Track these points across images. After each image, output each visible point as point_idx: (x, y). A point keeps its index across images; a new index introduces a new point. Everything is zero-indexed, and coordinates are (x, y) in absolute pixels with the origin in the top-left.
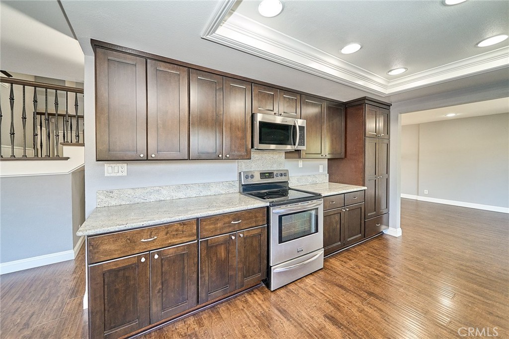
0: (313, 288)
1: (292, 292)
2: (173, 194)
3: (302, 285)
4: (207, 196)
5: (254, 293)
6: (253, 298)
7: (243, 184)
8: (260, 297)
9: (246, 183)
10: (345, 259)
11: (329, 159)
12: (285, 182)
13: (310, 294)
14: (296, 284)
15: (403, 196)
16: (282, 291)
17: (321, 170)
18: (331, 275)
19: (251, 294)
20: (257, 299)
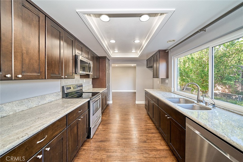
0: (103, 128)
1: (98, 134)
2: (16, 108)
3: (99, 130)
4: (44, 104)
5: (85, 144)
6: (86, 146)
7: (66, 93)
8: (88, 144)
9: (67, 92)
10: (105, 115)
11: (92, 79)
12: (81, 90)
13: (104, 131)
14: (97, 131)
15: (113, 91)
16: (95, 136)
17: (90, 83)
18: (105, 122)
19: (83, 146)
20: (88, 145)
